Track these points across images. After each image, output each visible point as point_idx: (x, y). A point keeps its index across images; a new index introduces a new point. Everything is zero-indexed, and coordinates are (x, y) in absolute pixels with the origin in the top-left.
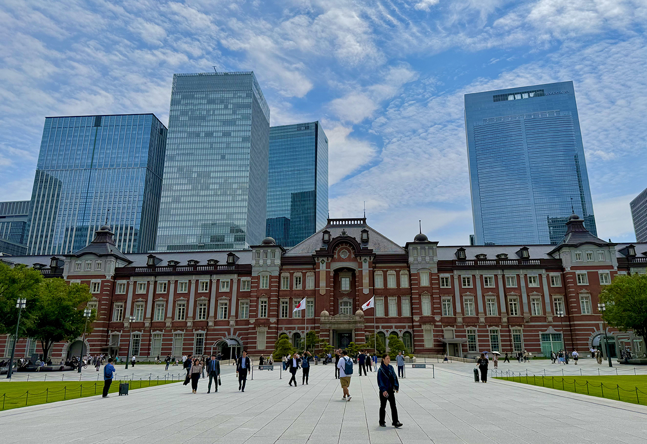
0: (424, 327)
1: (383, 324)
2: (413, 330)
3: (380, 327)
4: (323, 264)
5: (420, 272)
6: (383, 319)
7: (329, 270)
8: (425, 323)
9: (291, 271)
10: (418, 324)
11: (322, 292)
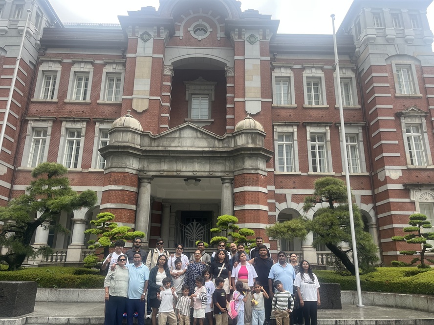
0: (417, 196)
1: (295, 191)
2: (375, 208)
3: (289, 198)
4: (145, 41)
5: (394, 62)
6: (293, 179)
7: (161, 56)
8: (419, 186)
9: (65, 61)
10: (399, 187)
11: (140, 105)
